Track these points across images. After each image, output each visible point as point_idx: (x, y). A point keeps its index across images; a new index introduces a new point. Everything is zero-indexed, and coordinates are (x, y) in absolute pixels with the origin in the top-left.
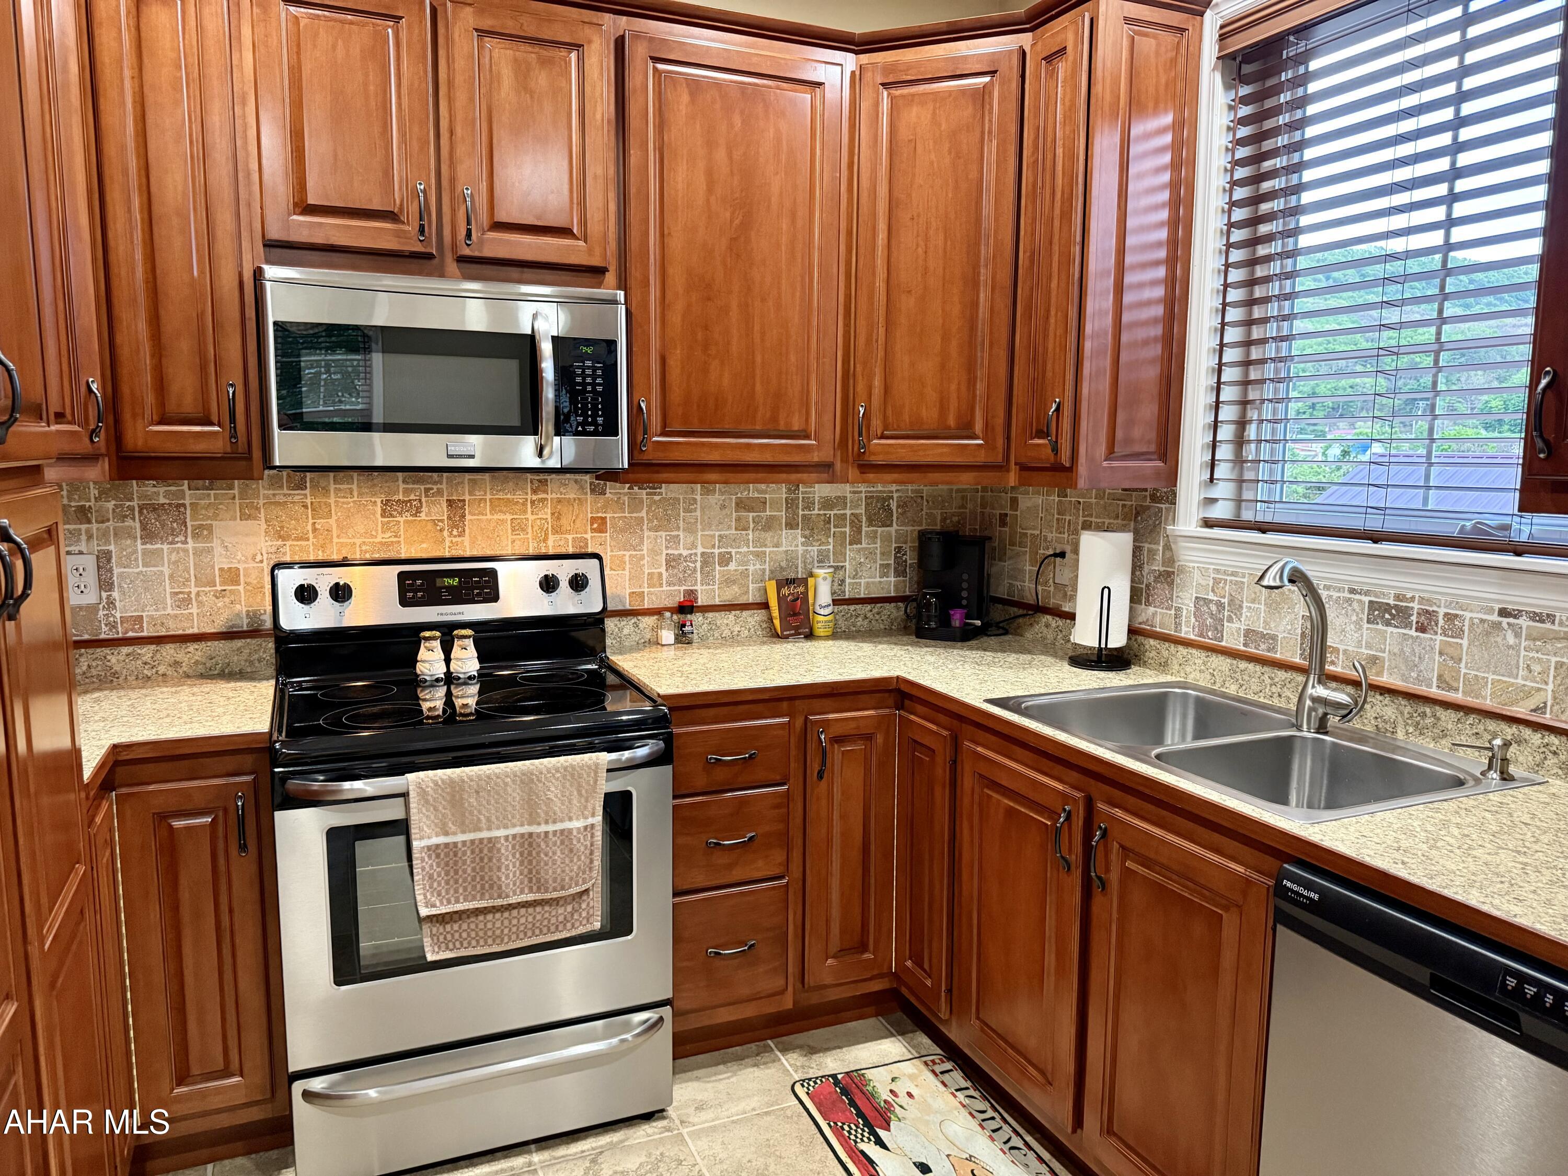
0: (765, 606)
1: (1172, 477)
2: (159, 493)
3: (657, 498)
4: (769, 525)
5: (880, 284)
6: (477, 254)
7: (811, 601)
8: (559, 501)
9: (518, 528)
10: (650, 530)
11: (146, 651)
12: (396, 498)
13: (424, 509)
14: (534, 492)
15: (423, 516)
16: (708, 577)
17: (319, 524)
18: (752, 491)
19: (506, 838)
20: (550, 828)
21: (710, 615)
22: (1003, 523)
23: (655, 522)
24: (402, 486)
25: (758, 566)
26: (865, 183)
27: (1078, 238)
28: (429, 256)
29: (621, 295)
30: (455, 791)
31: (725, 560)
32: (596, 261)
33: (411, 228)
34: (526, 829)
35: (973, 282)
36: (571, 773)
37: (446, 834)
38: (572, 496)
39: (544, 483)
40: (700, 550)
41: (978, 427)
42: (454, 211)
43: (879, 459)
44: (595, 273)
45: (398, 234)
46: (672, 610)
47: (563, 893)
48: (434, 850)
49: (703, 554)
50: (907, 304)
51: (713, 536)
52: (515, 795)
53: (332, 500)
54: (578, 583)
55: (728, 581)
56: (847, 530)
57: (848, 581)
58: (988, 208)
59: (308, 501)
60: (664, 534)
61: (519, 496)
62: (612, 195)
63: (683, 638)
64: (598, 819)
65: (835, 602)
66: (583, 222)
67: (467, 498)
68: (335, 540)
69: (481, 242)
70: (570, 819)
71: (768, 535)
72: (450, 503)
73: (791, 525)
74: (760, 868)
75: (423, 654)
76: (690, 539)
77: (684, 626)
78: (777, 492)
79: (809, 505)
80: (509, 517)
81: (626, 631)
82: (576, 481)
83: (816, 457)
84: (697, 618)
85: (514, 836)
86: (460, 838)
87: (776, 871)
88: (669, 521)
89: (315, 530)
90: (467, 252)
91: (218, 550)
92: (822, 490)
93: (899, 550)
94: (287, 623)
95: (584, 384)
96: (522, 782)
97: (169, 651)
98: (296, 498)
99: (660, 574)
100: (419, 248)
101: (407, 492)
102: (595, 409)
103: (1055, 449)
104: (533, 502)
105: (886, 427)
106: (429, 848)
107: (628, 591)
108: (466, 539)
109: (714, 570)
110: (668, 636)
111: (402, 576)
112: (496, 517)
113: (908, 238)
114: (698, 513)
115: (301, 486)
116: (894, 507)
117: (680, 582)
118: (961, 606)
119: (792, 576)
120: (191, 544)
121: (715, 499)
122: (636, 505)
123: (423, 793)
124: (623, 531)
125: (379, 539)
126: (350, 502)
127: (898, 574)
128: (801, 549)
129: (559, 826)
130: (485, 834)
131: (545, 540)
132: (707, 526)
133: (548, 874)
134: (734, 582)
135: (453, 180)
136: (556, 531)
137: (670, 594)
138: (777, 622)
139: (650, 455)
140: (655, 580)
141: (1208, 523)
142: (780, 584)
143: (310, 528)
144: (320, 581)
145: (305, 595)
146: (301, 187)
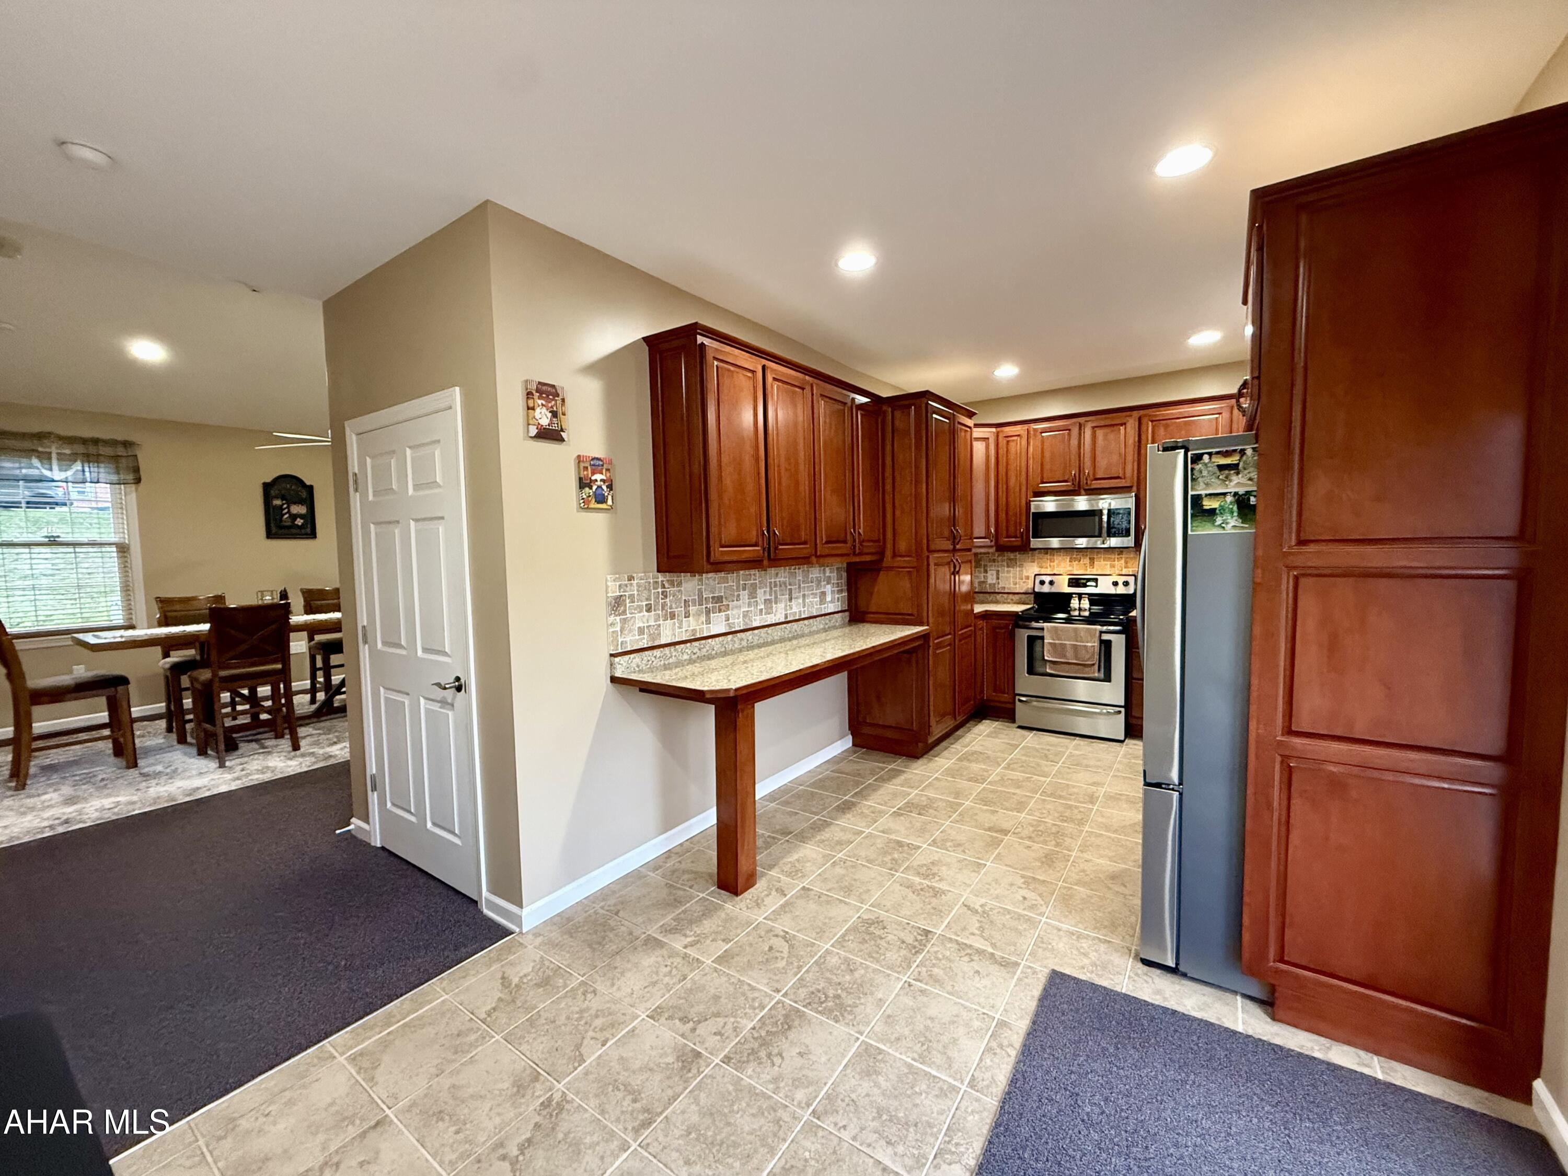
2: (1012, 555)
6: (1089, 488)
11: (1005, 596)
13: (1082, 560)
15: (1081, 562)
17: (1047, 564)
19: (1070, 645)
20: (1081, 644)
28: (1073, 490)
30: (1056, 630)
34: (1074, 643)
36: (1088, 630)
37: (1053, 640)
42: (1083, 477)
44: (1126, 489)
45: (1066, 485)
47: (1086, 663)
48: (1050, 643)
52: (1072, 633)
54: (1126, 584)
61: (1112, 556)
64: (1099, 645)
66: (1125, 474)
69: (1089, 484)
70: (1085, 643)
72: (1091, 559)
75: (1072, 601)
80: (1106, 563)
85: (1072, 644)
86: (1056, 642)
90: (1084, 488)
91: (1022, 570)
94: (1036, 590)
95: (1117, 522)
96: (1074, 630)
97: (1011, 596)
100: (1072, 488)
101: (1078, 555)
102: (1122, 529)
106: (1047, 644)
108: (1091, 569)
111: (1071, 579)
112: (1101, 563)
115: (1047, 553)
123: (1047, 628)
126: (1060, 558)
130: (1064, 642)
131: (1115, 570)
133: (1082, 657)
135: (1084, 469)
143: (1045, 565)
144: (1047, 579)
145: (1042, 583)
146: (1042, 477)
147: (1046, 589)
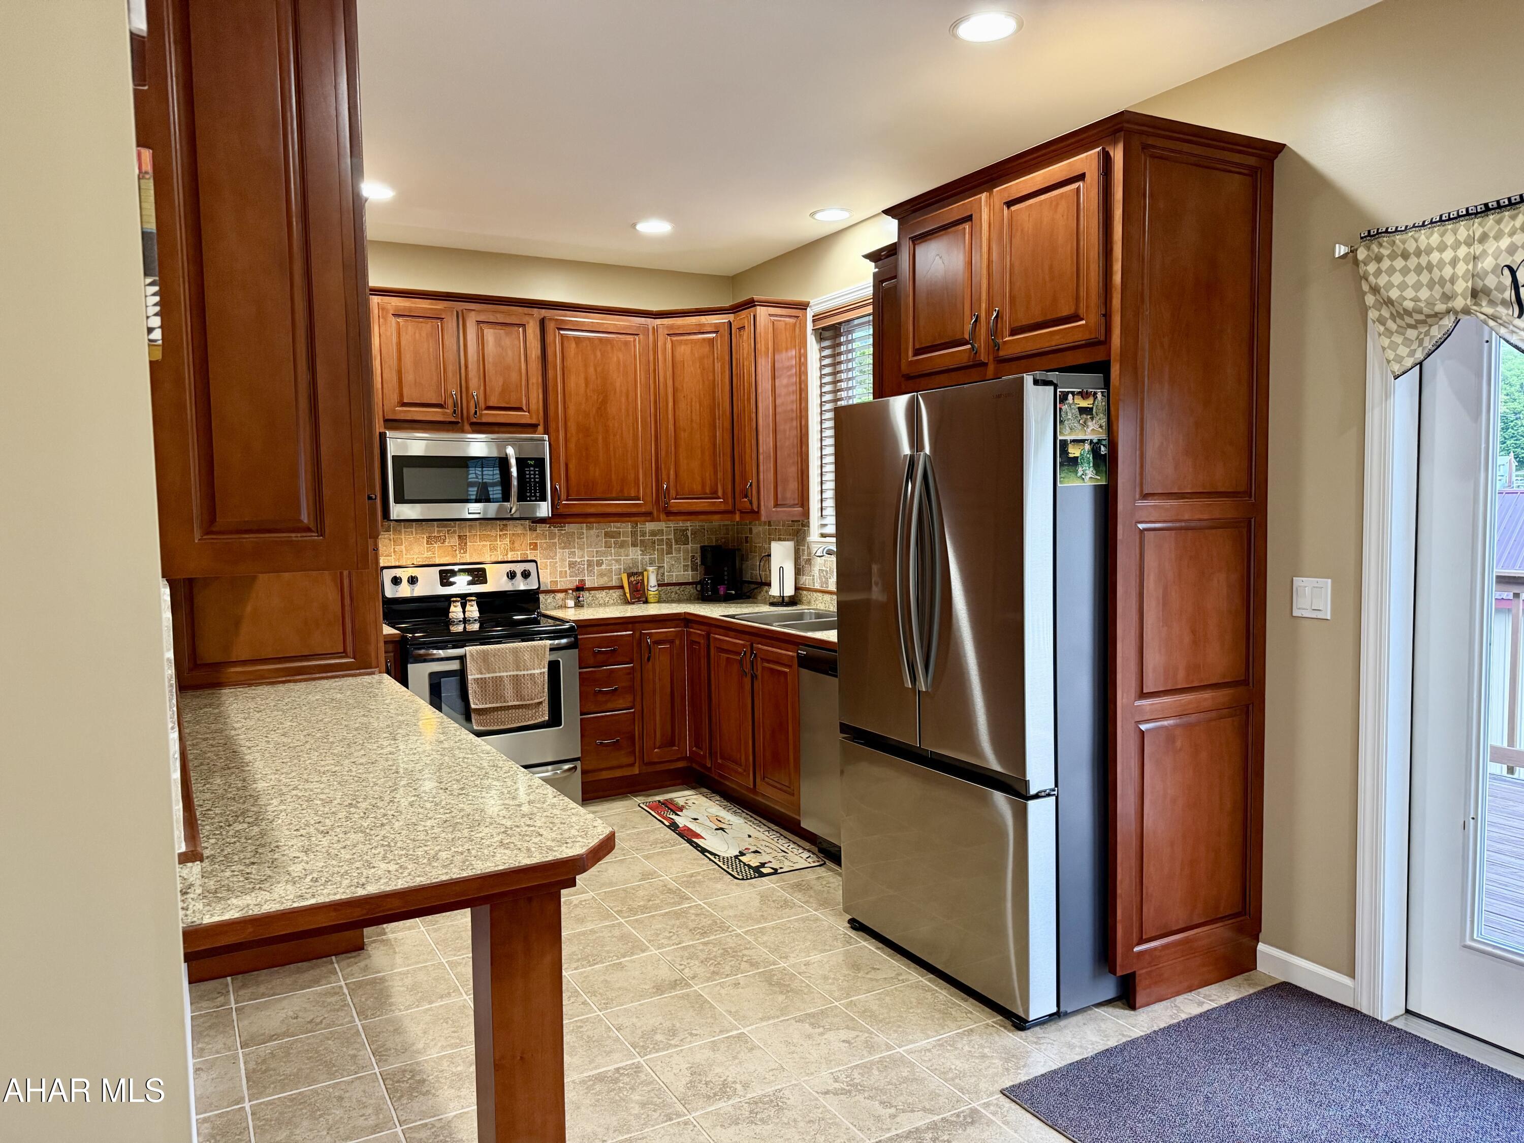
0: (622, 587)
1: (806, 514)
3: (563, 532)
4: (622, 545)
5: (671, 426)
6: (479, 421)
7: (646, 584)
8: (513, 534)
9: (493, 549)
10: (560, 548)
12: (433, 535)
13: (447, 540)
14: (501, 530)
15: (447, 544)
16: (590, 572)
17: (397, 549)
18: (613, 527)
19: (507, 676)
20: (526, 673)
21: (593, 592)
22: (747, 542)
23: (563, 545)
24: (436, 529)
25: (617, 567)
26: (661, 379)
27: (754, 410)
28: (458, 423)
29: (546, 437)
30: (485, 656)
31: (599, 564)
32: (534, 421)
33: (449, 411)
34: (515, 673)
35: (713, 427)
36: (534, 648)
37: (481, 674)
38: (520, 532)
39: (505, 525)
40: (586, 558)
41: (720, 494)
42: (468, 402)
43: (674, 510)
44: (533, 427)
45: (444, 414)
46: (573, 590)
47: (531, 702)
48: (476, 680)
49: (588, 560)
50: (683, 435)
51: (593, 551)
52: (510, 658)
53: (403, 537)
54: (526, 575)
55: (601, 575)
56: (665, 547)
57: (666, 574)
58: (718, 393)
60: (567, 550)
61: (493, 533)
62: (540, 391)
63: (578, 604)
64: (546, 670)
65: (659, 585)
66: (528, 404)
67: (468, 534)
68: (404, 556)
69: (481, 415)
70: (534, 669)
71: (622, 550)
72: (460, 537)
73: (634, 545)
74: (621, 703)
75: (452, 609)
76: (581, 553)
77: (579, 597)
78: (626, 528)
79: (643, 534)
80: (488, 543)
81: (549, 601)
82: (522, 525)
83: (643, 510)
84: (586, 594)
85: (510, 676)
86: (487, 676)
87: (629, 705)
88: (570, 544)
89: (395, 551)
90: (475, 420)
92: (650, 526)
93: (693, 557)
94: (388, 595)
95: (530, 478)
96: (513, 652)
98: (386, 536)
99: (566, 571)
100: (453, 419)
101: (439, 532)
102: (535, 490)
103: (751, 503)
104: (500, 536)
105: (677, 494)
106: (474, 679)
107: (549, 580)
108: (468, 555)
109: (594, 569)
110: (571, 603)
111: (441, 572)
112: (482, 543)
113: (682, 405)
114: (585, 540)
116: (689, 534)
117: (576, 576)
118: (725, 584)
119: (635, 571)
121: (593, 532)
122: (552, 535)
123: (472, 655)
124: (546, 549)
125: (425, 556)
126: (411, 538)
127: (693, 570)
128: (640, 557)
129: (529, 672)
130: (498, 674)
131: (506, 555)
132: (590, 546)
133: (525, 692)
134: (605, 575)
135: (467, 388)
136: (512, 550)
137: (571, 582)
138: (628, 595)
139: (561, 510)
140: (563, 574)
141: (823, 536)
142: (630, 575)
143: (392, 550)
144: (404, 574)
145: (396, 581)
146: (401, 395)
147: (405, 591)
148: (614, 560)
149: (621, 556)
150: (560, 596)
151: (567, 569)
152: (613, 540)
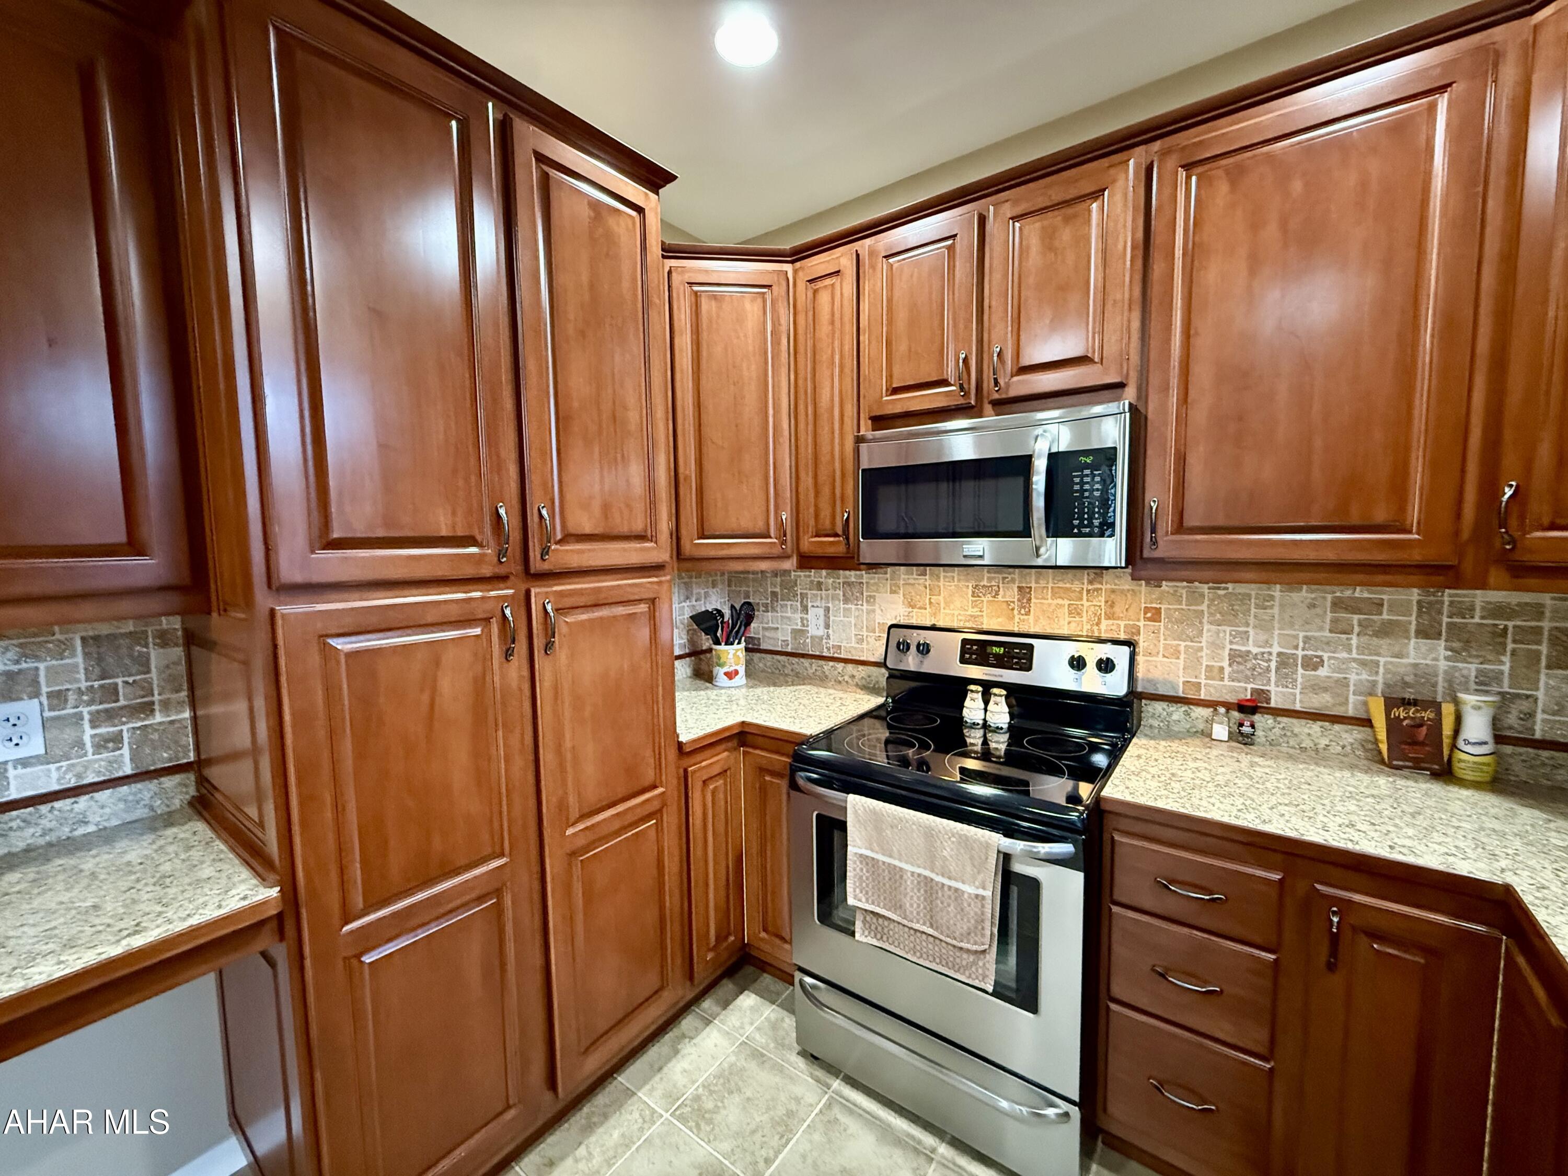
0: (1367, 722)
3: (1221, 592)
4: (1386, 630)
7: (1447, 730)
8: (1113, 591)
9: (1075, 612)
10: (1211, 623)
12: (982, 584)
13: (1001, 592)
14: (1091, 583)
15: (1000, 598)
16: (1286, 679)
17: (933, 599)
18: (1359, 592)
20: (947, 882)
21: (1285, 720)
23: (1218, 616)
25: (1364, 676)
28: (972, 405)
30: (877, 821)
31: (1312, 664)
32: (1115, 378)
33: (955, 388)
37: (872, 850)
39: (1099, 575)
40: (1276, 649)
44: (1110, 389)
47: (955, 942)
48: (861, 857)
49: (1279, 654)
51: (1296, 637)
52: (919, 841)
55: (1316, 687)
56: (1544, 649)
59: (927, 584)
60: (1228, 629)
61: (1076, 586)
63: (1239, 737)
64: (988, 893)
65: (1501, 740)
66: (1105, 350)
67: (1033, 585)
68: (942, 611)
71: (1384, 643)
72: (1020, 588)
74: (1227, 1030)
75: (968, 703)
76: (1263, 637)
77: (1242, 725)
78: (1401, 596)
79: (1462, 612)
81: (1175, 717)
84: (1266, 721)
86: (881, 858)
87: (1255, 1047)
89: (931, 603)
90: (996, 396)
91: (878, 611)
94: (890, 665)
95: (1082, 491)
98: (921, 581)
99: (1222, 669)
100: (960, 401)
101: (989, 579)
102: (1091, 512)
104: (1088, 591)
106: (858, 854)
107: (1181, 680)
109: (1295, 672)
110: (1221, 731)
111: (965, 642)
112: (1056, 602)
114: (1276, 611)
117: (1247, 680)
120: (865, 607)
121: (1296, 597)
122: (1197, 598)
123: (856, 812)
124: (1179, 622)
125: (969, 613)
126: (952, 586)
129: (954, 884)
130: (897, 863)
131: (1098, 624)
132: (1287, 624)
133: (944, 920)
134: (1325, 690)
136: (1107, 617)
138: (1384, 747)
140: (1214, 672)
142: (1391, 703)
144: (917, 638)
145: (905, 646)
146: (890, 376)
147: (914, 662)
148: (1354, 660)
149: (1378, 654)
150: (1201, 712)
151: (1225, 664)
152: (1356, 617)
